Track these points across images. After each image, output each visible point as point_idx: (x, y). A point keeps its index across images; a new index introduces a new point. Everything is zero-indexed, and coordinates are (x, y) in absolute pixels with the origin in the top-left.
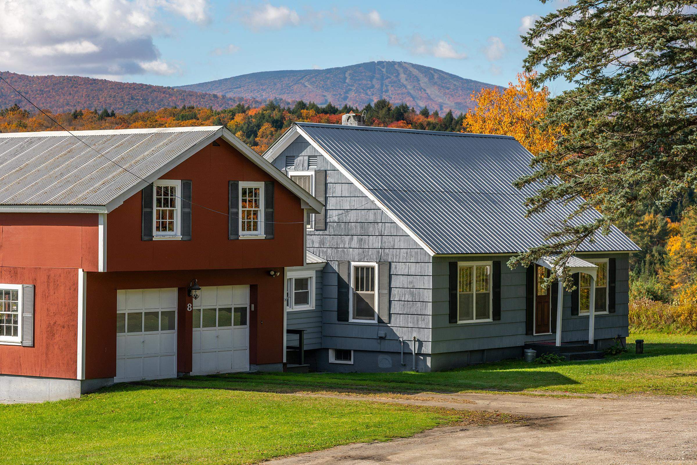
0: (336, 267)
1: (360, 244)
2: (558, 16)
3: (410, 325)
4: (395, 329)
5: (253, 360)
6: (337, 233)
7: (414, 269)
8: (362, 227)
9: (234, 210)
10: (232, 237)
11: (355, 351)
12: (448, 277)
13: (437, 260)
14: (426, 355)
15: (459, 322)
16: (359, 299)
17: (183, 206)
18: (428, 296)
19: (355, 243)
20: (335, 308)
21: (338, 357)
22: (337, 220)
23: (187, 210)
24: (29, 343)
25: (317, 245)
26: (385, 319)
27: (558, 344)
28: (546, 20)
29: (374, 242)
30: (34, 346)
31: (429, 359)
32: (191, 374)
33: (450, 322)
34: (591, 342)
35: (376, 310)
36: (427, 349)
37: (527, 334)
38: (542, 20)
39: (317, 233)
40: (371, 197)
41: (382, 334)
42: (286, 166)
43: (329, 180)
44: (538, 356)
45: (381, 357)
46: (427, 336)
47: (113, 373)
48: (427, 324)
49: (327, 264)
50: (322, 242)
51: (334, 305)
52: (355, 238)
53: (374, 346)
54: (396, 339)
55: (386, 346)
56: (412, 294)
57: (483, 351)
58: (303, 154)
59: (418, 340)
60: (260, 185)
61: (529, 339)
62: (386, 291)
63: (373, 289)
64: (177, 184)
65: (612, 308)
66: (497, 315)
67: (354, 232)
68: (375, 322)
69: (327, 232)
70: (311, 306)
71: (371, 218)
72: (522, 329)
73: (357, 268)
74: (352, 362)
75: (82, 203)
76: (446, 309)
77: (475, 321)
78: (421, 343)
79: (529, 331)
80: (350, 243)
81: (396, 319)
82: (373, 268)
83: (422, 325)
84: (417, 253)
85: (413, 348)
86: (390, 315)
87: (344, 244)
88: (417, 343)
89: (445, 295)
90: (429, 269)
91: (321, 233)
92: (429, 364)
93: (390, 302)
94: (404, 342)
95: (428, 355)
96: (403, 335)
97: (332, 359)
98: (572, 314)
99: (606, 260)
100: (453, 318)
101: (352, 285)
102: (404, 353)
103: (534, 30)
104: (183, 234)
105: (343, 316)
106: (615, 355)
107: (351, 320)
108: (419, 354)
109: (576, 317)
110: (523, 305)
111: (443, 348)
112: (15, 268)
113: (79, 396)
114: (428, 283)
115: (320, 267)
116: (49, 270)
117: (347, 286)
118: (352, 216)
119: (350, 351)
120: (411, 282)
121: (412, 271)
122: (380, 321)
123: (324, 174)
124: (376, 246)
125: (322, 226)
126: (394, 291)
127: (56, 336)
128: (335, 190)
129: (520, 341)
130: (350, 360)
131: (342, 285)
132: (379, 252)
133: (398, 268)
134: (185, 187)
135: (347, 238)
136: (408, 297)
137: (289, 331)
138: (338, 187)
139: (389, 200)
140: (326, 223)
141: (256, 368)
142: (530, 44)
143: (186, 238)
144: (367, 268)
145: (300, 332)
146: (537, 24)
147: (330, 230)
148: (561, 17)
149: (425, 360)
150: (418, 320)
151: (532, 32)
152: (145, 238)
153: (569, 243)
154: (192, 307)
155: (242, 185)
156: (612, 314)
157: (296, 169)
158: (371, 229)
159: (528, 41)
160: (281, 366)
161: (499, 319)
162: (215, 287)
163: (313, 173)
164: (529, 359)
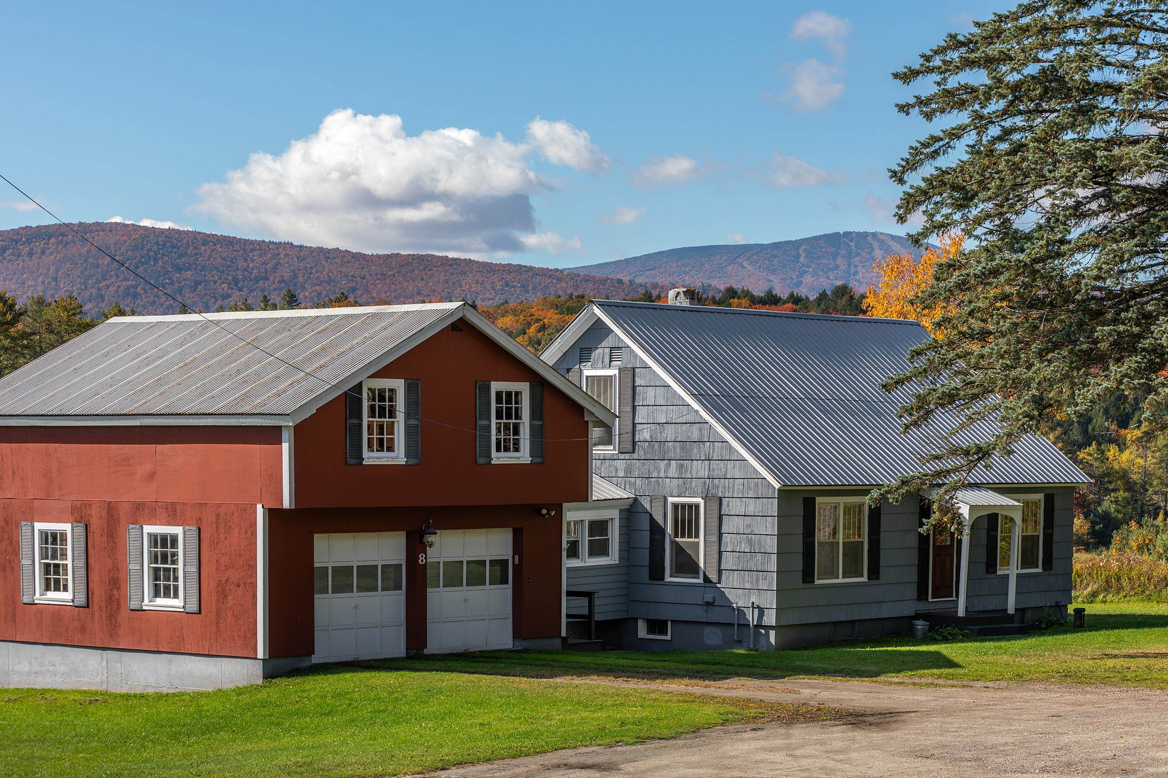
0: (647, 505)
1: (681, 473)
2: (941, 139)
3: (748, 586)
4: (726, 591)
5: (518, 633)
6: (648, 456)
7: (752, 507)
8: (682, 449)
9: (484, 422)
10: (481, 461)
11: (673, 622)
12: (801, 519)
13: (785, 494)
14: (768, 628)
15: (818, 582)
16: (678, 550)
17: (408, 416)
18: (772, 544)
19: (673, 471)
20: (646, 562)
21: (650, 630)
22: (648, 439)
23: (413, 422)
24: (193, 608)
25: (621, 474)
26: (713, 577)
27: (961, 613)
28: (925, 145)
29: (699, 469)
30: (200, 613)
31: (772, 634)
32: (426, 651)
33: (804, 582)
34: (1011, 610)
35: (702, 565)
36: (770, 618)
37: (919, 599)
38: (918, 145)
39: (622, 456)
40: (696, 406)
41: (709, 598)
42: (580, 362)
43: (638, 382)
44: (931, 629)
45: (708, 630)
46: (770, 601)
48: (771, 584)
49: (636, 500)
50: (628, 470)
51: (644, 557)
52: (673, 463)
53: (699, 615)
54: (728, 605)
55: (715, 615)
56: (750, 543)
57: (853, 622)
58: (603, 344)
59: (758, 607)
60: (524, 388)
61: (922, 607)
62: (715, 539)
63: (697, 536)
64: (399, 384)
65: (1048, 564)
66: (874, 572)
67: (671, 455)
68: (700, 581)
69: (635, 456)
70: (613, 558)
71: (695, 436)
72: (912, 591)
73: (676, 506)
74: (668, 637)
76: (798, 564)
77: (841, 580)
78: (761, 611)
79: (922, 595)
80: (666, 471)
81: (728, 578)
82: (697, 506)
83: (763, 585)
84: (757, 485)
85: (752, 617)
86: (720, 572)
87: (659, 472)
88: (756, 612)
89: (798, 545)
90: (773, 507)
91: (627, 456)
92: (772, 640)
93: (720, 553)
94: (738, 609)
95: (772, 628)
96: (738, 599)
97: (642, 632)
98: (988, 572)
99: (1041, 496)
100: (808, 575)
101: (669, 530)
102: (739, 625)
103: (907, 161)
104: (407, 455)
105: (657, 573)
106: (1045, 629)
107: (668, 579)
108: (758, 626)
109: (993, 576)
110: (913, 558)
111: (794, 618)
112: (173, 503)
113: (260, 682)
114: (771, 526)
115: (626, 505)
116: (218, 505)
117: (663, 531)
118: (669, 433)
119: (665, 622)
120: (749, 526)
121: (751, 510)
122: (707, 580)
123: (631, 374)
124: (701, 474)
125: (629, 447)
126: (726, 538)
127: (230, 597)
128: (648, 396)
129: (908, 608)
130: (666, 634)
131: (657, 530)
132: (705, 483)
133: (732, 506)
134: (410, 389)
135: (662, 464)
136: (745, 547)
137: (569, 594)
138: (651, 392)
139: (720, 409)
140: (634, 443)
141: (521, 645)
142: (901, 181)
143: (412, 462)
144: (690, 506)
145: (589, 595)
146: (911, 151)
147: (640, 453)
148: (947, 140)
149: (767, 635)
150: (757, 579)
151: (904, 163)
152: (352, 461)
153: (956, 470)
154: (426, 558)
155: (496, 386)
156: (1047, 572)
157: (593, 367)
158: (695, 451)
159: (898, 177)
160: (558, 642)
161: (878, 578)
162: (462, 531)
163: (616, 372)
164: (919, 634)
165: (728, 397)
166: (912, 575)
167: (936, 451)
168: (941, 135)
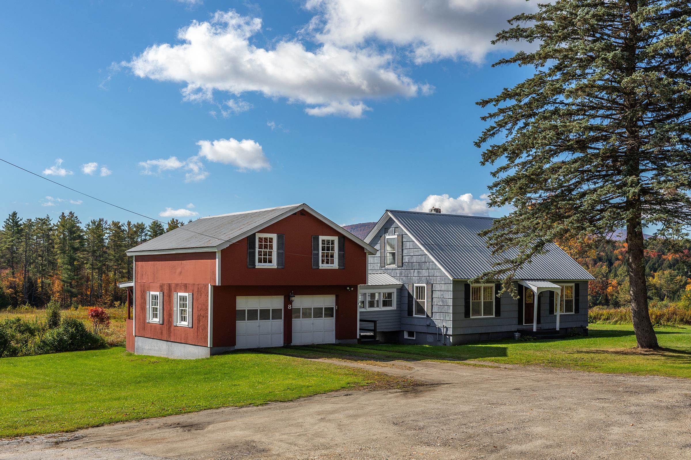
0: (407, 287)
1: (418, 274)
2: (495, 128)
3: (442, 318)
4: (434, 320)
5: (337, 337)
6: (408, 268)
7: (444, 287)
8: (419, 265)
9: (316, 252)
10: (314, 267)
11: (416, 332)
12: (464, 292)
13: (455, 282)
14: (449, 335)
15: (471, 317)
16: (417, 303)
17: (278, 249)
18: (450, 302)
19: (416, 274)
20: (407, 309)
21: (409, 336)
22: (407, 262)
23: (281, 251)
24: (190, 326)
25: (398, 275)
26: (430, 315)
27: (535, 330)
28: (489, 131)
29: (425, 273)
30: (192, 328)
31: (451, 338)
32: (292, 344)
33: (465, 317)
34: (558, 329)
35: (426, 310)
36: (450, 332)
37: (519, 324)
38: (486, 131)
39: (398, 268)
40: (423, 248)
41: (428, 323)
42: (385, 233)
43: (404, 240)
44: (521, 336)
45: (428, 336)
46: (450, 325)
47: (234, 344)
48: (450, 318)
49: (403, 285)
50: (401, 274)
51: (406, 307)
52: (416, 270)
53: (424, 330)
54: (435, 326)
55: (431, 330)
56: (443, 301)
57: (489, 333)
58: (392, 227)
59: (446, 327)
60: (336, 239)
61: (520, 327)
62: (430, 300)
63: (424, 299)
64: (274, 236)
65: (577, 310)
66: (498, 313)
67: (415, 268)
68: (425, 316)
69: (403, 268)
70: (394, 307)
71: (423, 260)
72: (516, 321)
73: (417, 287)
74: (414, 338)
75: (207, 246)
76: (462, 310)
77: (483, 317)
78: (447, 329)
79: (520, 322)
80: (413, 274)
81: (435, 315)
82: (424, 287)
83: (447, 318)
84: (445, 278)
85: (444, 331)
86: (432, 313)
87: (411, 274)
88: (445, 329)
89: (462, 302)
90: (451, 287)
91: (400, 268)
92: (451, 340)
93: (432, 305)
94: (439, 328)
95: (451, 335)
96: (438, 324)
97: (406, 336)
98: (550, 314)
99: (573, 284)
100: (467, 314)
101: (415, 297)
102: (439, 334)
103: (481, 138)
104: (278, 264)
105: (410, 313)
106: (572, 336)
107: (414, 316)
108: (446, 335)
109: (552, 315)
110: (517, 308)
111: (460, 332)
112: (186, 284)
113: (209, 357)
114: (450, 295)
115: (399, 287)
116: (198, 285)
117: (412, 297)
118: (414, 259)
119: (414, 332)
120: (442, 295)
121: (443, 289)
122: (427, 316)
123: (401, 237)
124: (425, 275)
125: (400, 264)
126: (434, 300)
127: (201, 322)
128: (408, 245)
129: (514, 328)
130: (413, 337)
131: (410, 297)
132: (427, 278)
133: (437, 287)
134: (279, 238)
135: (412, 271)
136: (441, 303)
137: (361, 320)
138: (408, 243)
139: (432, 249)
140: (403, 263)
141: (338, 342)
142: (479, 146)
143: (280, 267)
144: (422, 287)
145: (375, 322)
146: (483, 133)
147: (404, 267)
148: (498, 128)
149: (449, 338)
150: (445, 316)
151: (480, 139)
152: (250, 267)
153: (509, 269)
154: (292, 307)
155: (321, 238)
156: (577, 314)
157: (389, 235)
158: (423, 266)
159: (478, 145)
160: (356, 341)
161: (500, 316)
162: (311, 296)
163: (396, 236)
164: (517, 338)
165: (438, 245)
166: (516, 314)
167: (498, 261)
168: (495, 125)
